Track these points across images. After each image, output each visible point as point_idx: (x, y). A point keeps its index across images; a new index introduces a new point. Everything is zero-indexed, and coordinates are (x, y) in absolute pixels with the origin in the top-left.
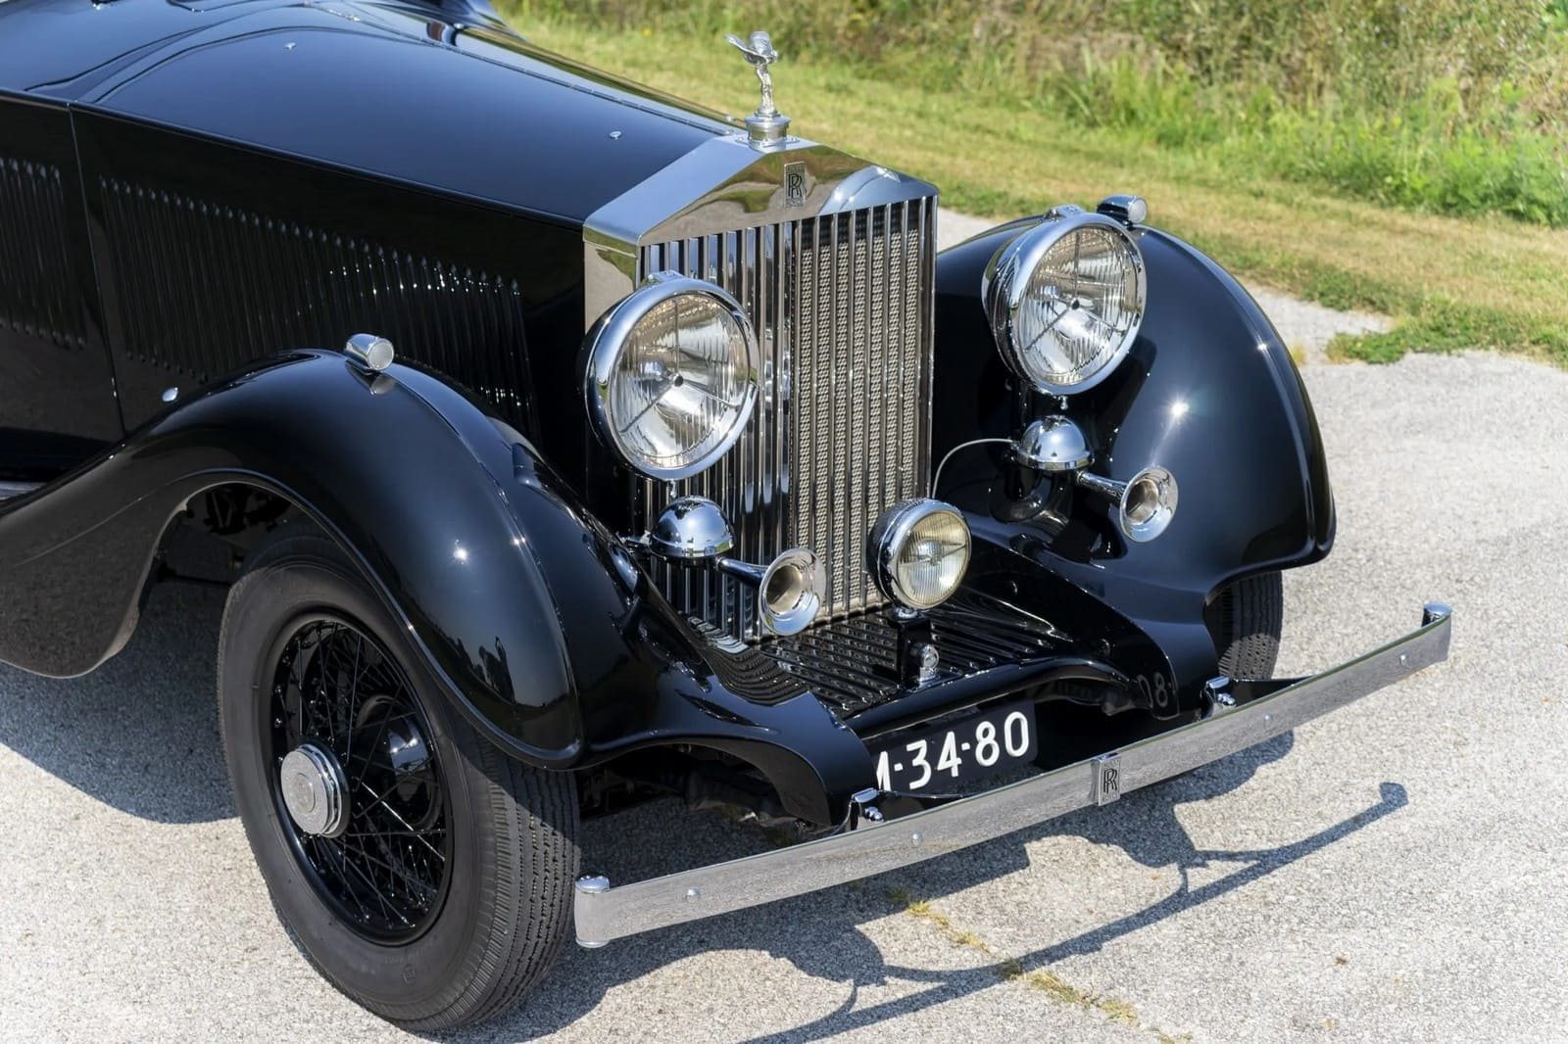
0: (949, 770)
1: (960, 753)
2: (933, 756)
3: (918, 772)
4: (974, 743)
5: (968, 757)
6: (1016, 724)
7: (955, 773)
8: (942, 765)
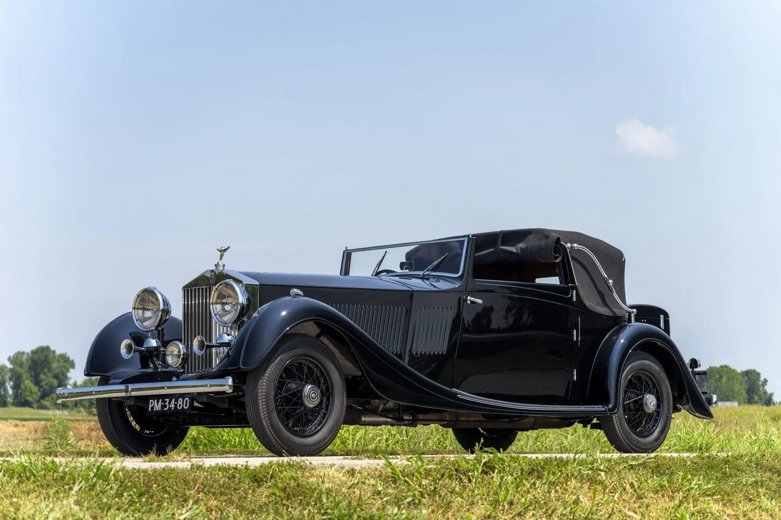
0: (171, 408)
1: (175, 404)
2: (169, 403)
3: (166, 406)
4: (178, 403)
5: (176, 405)
6: (187, 401)
7: (173, 409)
8: (171, 406)
